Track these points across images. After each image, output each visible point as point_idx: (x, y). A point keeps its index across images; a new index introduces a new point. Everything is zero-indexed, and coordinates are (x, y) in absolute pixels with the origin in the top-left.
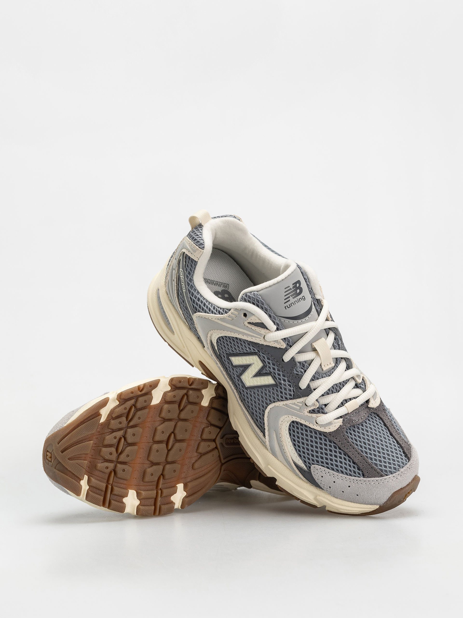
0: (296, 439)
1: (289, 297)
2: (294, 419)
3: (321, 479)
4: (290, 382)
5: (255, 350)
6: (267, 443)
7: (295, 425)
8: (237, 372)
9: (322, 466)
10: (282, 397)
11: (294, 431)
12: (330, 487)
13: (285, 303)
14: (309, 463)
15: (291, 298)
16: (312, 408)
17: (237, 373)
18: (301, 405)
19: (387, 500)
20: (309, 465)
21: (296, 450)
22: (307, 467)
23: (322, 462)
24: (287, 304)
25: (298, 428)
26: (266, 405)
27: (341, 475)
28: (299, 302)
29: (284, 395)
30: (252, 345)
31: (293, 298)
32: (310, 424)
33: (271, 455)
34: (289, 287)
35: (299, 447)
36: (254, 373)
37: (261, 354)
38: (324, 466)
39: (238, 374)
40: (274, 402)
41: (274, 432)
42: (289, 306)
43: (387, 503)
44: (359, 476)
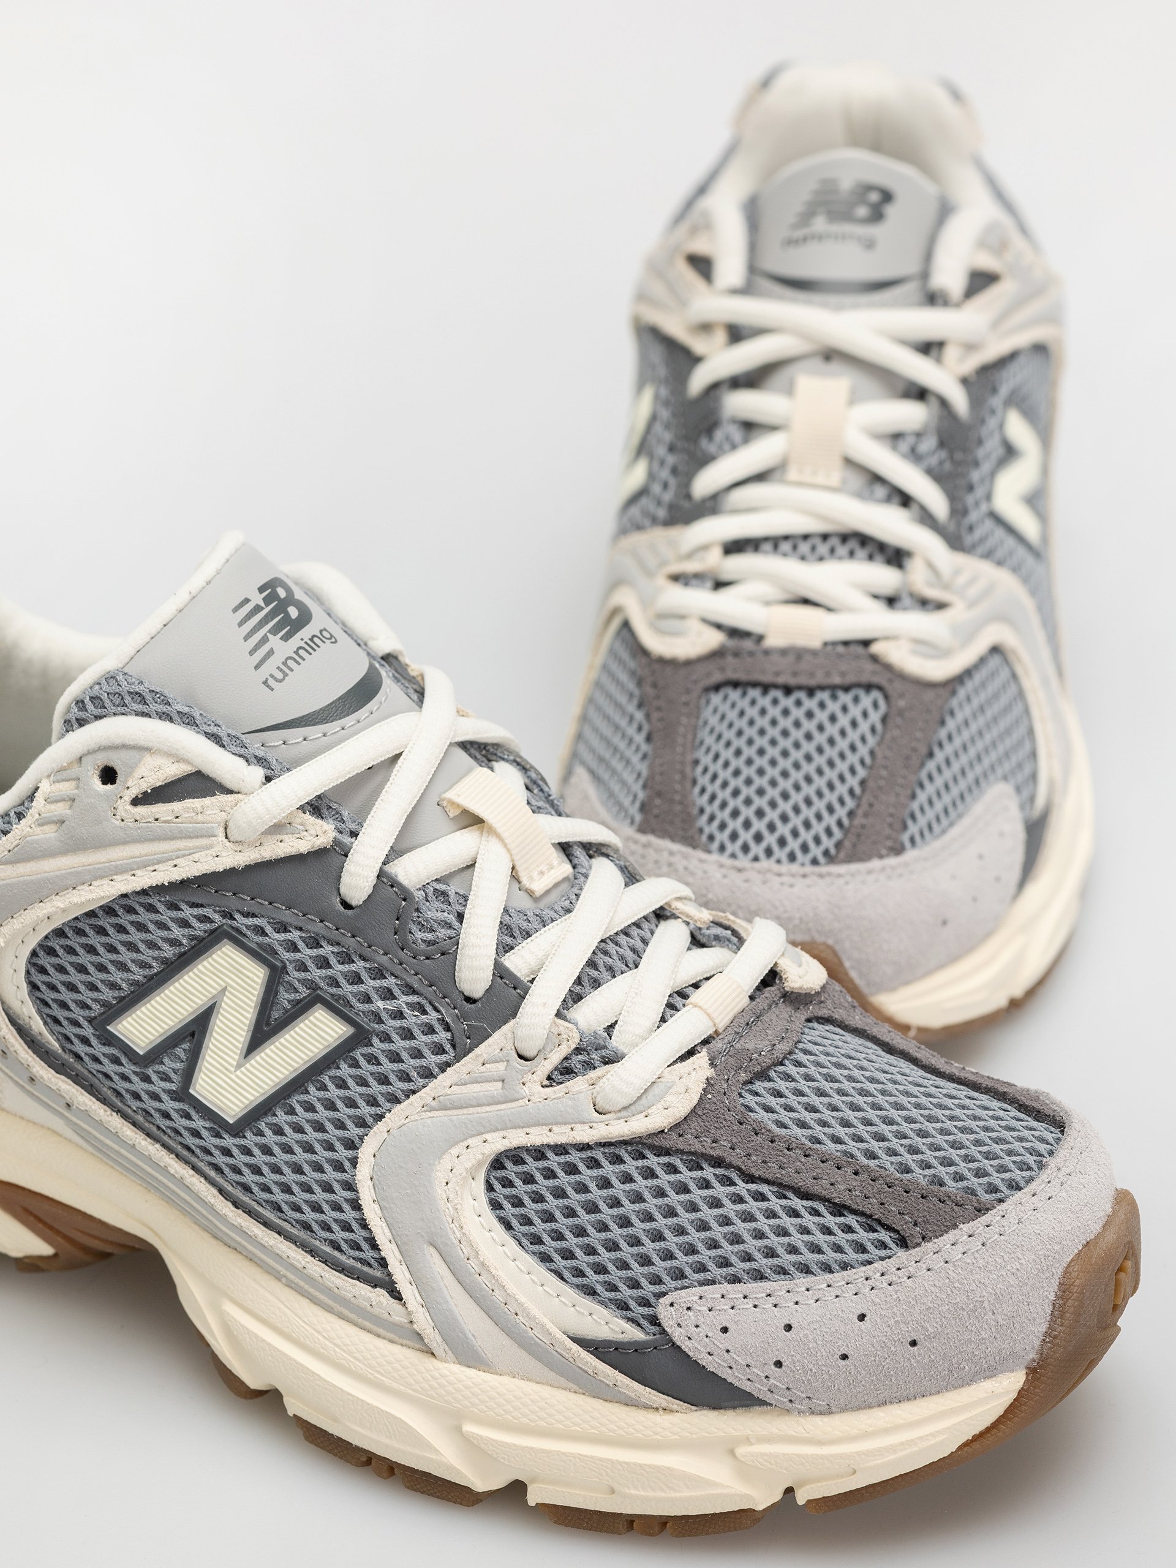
0: (540, 1227)
1: (264, 640)
2: (498, 1143)
3: (723, 1342)
4: (414, 992)
5: (208, 920)
6: (423, 1322)
7: (511, 1170)
8: (166, 1078)
9: (702, 1284)
10: (405, 1077)
11: (518, 1203)
12: (779, 1364)
13: (257, 667)
14: (644, 1303)
15: (275, 641)
16: (555, 1058)
17: (167, 1085)
18: (501, 1066)
19: (1051, 1321)
20: (646, 1311)
21: (561, 1277)
22: (639, 1325)
23: (702, 1268)
24: (270, 666)
25: (529, 1179)
26: (350, 1153)
27: (803, 1281)
28: (315, 650)
29: (410, 1064)
30: (187, 903)
31: (285, 638)
32: (572, 1129)
33: (457, 1369)
34: (247, 601)
35: (568, 1255)
36: (242, 1036)
37: (241, 921)
38: (713, 1282)
39: (173, 1087)
40: (380, 1117)
41: (432, 1250)
42: (280, 676)
43: (1055, 1337)
44: (883, 1253)
